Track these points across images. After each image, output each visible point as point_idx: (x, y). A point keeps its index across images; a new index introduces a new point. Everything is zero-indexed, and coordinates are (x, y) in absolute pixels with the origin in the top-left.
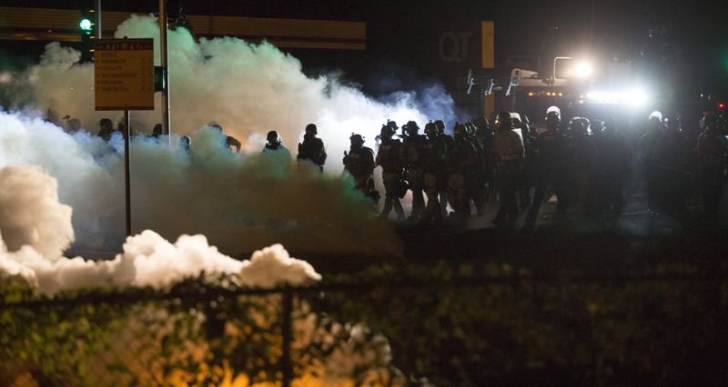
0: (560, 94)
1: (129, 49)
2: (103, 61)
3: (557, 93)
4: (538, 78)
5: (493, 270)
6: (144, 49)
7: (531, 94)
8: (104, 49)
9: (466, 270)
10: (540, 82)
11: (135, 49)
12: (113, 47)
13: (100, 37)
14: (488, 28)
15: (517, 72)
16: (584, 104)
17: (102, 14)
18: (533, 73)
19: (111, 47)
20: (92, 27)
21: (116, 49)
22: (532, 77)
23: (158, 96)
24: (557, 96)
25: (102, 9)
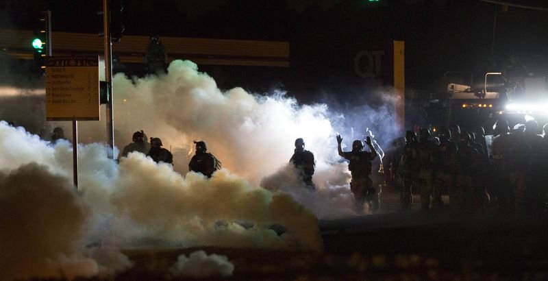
0: (491, 106)
1: (76, 65)
2: (53, 76)
3: (488, 105)
4: (471, 92)
5: (403, 262)
6: (90, 65)
7: (464, 106)
8: (54, 65)
9: (378, 261)
10: (472, 95)
11: (82, 65)
12: (63, 64)
13: (51, 55)
14: (399, 47)
15: (453, 86)
16: (503, 114)
17: (52, 35)
18: (467, 87)
19: (60, 63)
20: (43, 46)
21: (65, 65)
22: (466, 91)
23: (102, 108)
24: (488, 107)
25: (52, 31)
